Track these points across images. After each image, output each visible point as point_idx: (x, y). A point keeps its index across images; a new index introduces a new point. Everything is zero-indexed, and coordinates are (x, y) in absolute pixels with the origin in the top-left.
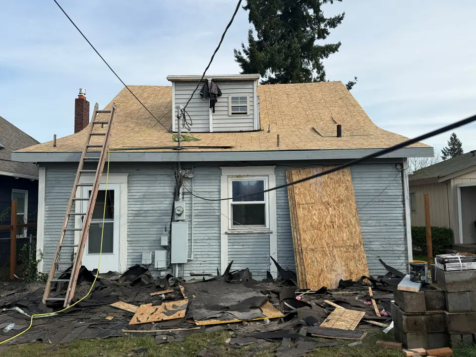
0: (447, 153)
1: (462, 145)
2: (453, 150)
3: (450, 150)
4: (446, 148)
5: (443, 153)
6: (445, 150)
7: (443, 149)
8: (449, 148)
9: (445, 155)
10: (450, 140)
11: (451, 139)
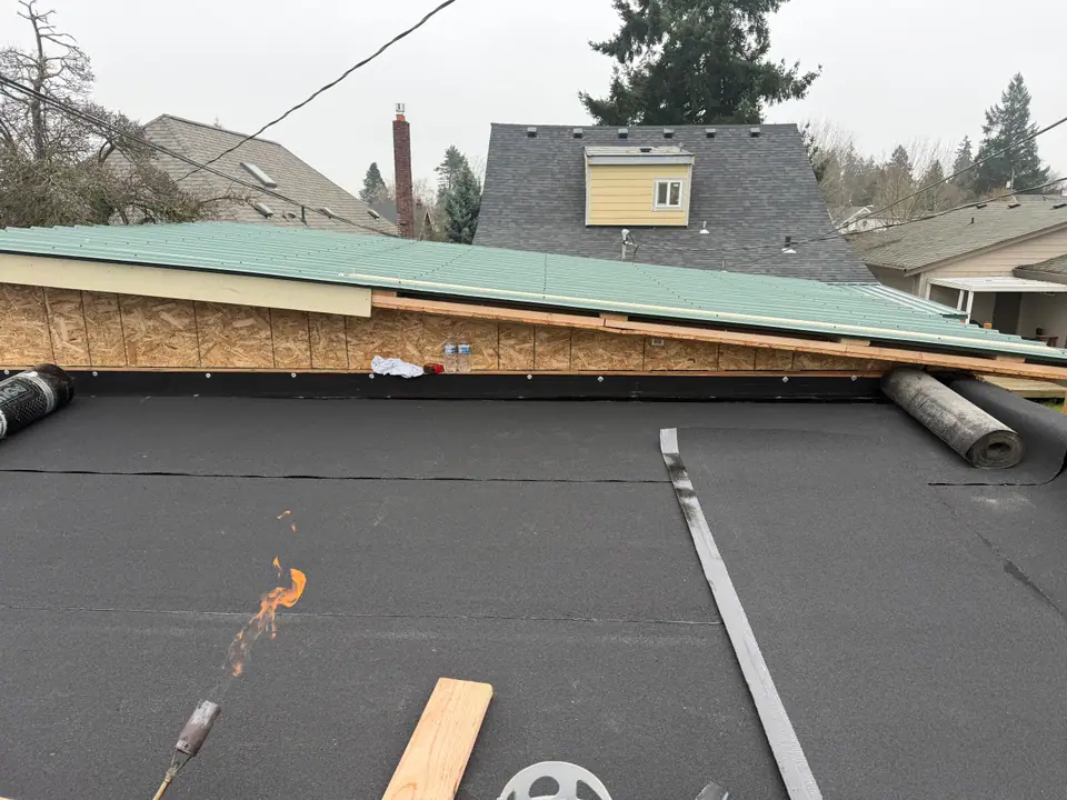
0: (995, 119)
1: (1031, 102)
2: (1010, 111)
3: (1002, 112)
4: (997, 107)
5: (989, 117)
6: (993, 112)
7: (989, 111)
8: (1002, 107)
9: (991, 123)
10: (1007, 91)
11: (1011, 87)
